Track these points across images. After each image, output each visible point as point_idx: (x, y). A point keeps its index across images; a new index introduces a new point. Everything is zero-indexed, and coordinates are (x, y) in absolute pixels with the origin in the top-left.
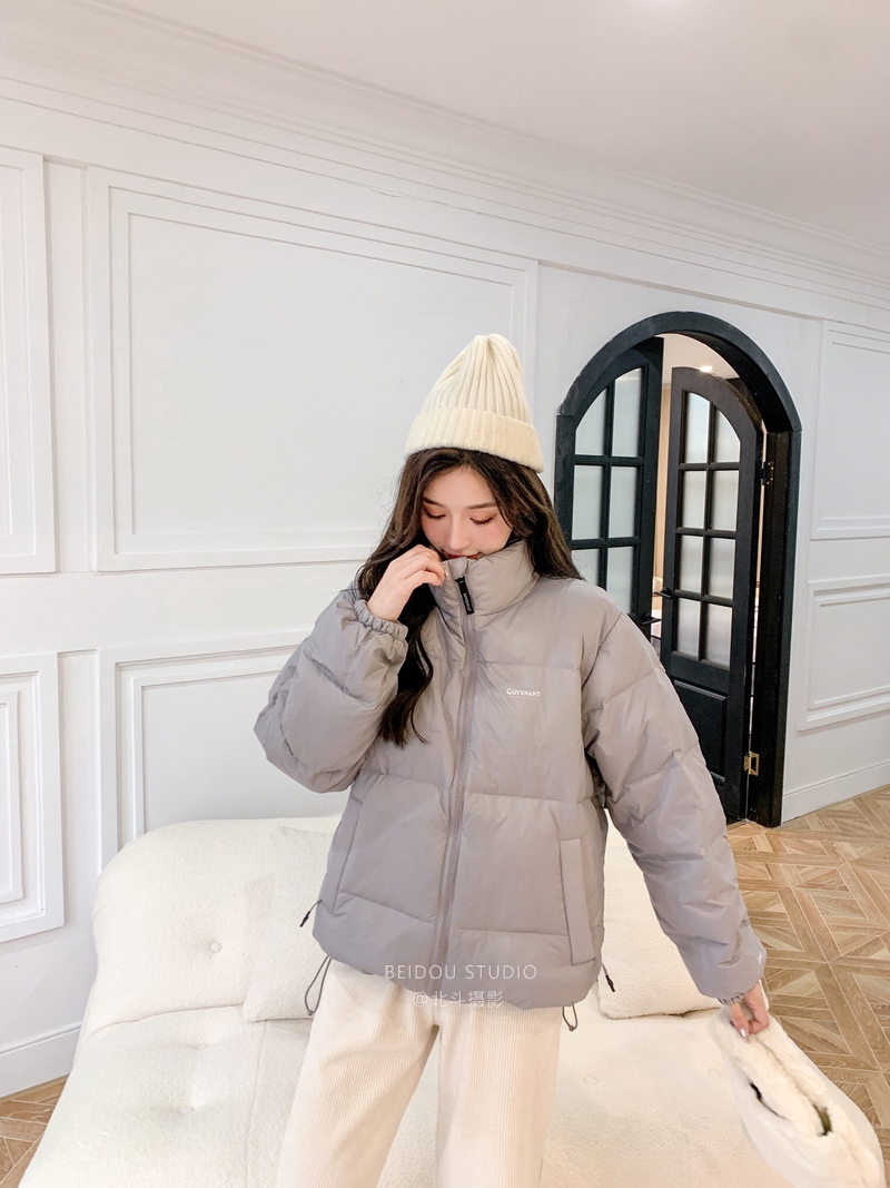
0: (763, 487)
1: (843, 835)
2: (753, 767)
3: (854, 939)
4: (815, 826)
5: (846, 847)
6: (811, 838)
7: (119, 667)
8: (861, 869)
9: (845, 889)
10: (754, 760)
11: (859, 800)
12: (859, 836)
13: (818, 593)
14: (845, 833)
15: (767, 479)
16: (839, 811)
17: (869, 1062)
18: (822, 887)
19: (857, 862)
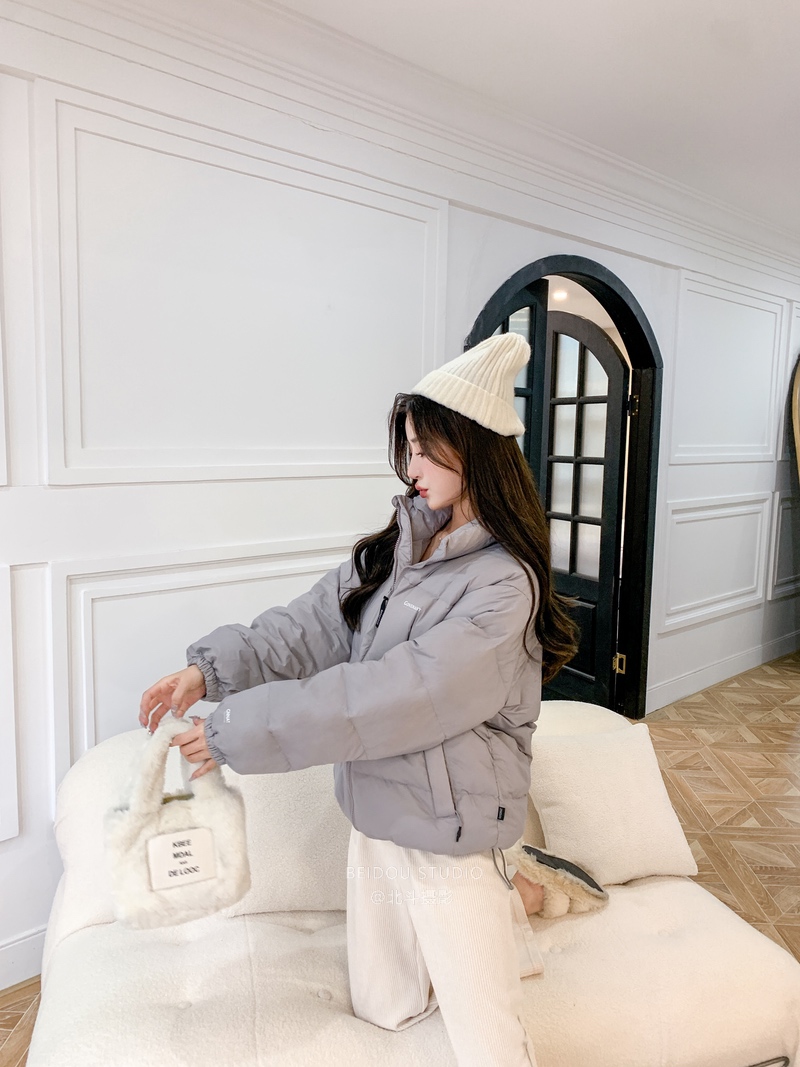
0: (629, 418)
1: (699, 723)
2: (621, 667)
3: (726, 811)
4: (673, 716)
5: (704, 734)
6: (672, 727)
7: (70, 580)
8: (718, 751)
9: (709, 769)
10: (621, 660)
11: (706, 692)
12: (712, 723)
13: (675, 512)
14: (700, 721)
15: (633, 410)
16: (692, 703)
17: (759, 916)
18: (691, 768)
19: (714, 745)
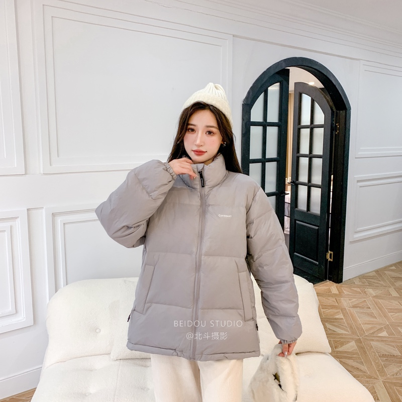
0: (334, 135)
1: (370, 286)
2: (331, 258)
3: (372, 328)
4: (357, 282)
5: (370, 291)
6: (355, 287)
7: (54, 215)
8: (375, 300)
9: (369, 308)
10: (331, 254)
12: (376, 286)
13: (358, 181)
15: (336, 131)
16: (367, 276)
17: (376, 377)
18: (360, 307)
19: (375, 297)
